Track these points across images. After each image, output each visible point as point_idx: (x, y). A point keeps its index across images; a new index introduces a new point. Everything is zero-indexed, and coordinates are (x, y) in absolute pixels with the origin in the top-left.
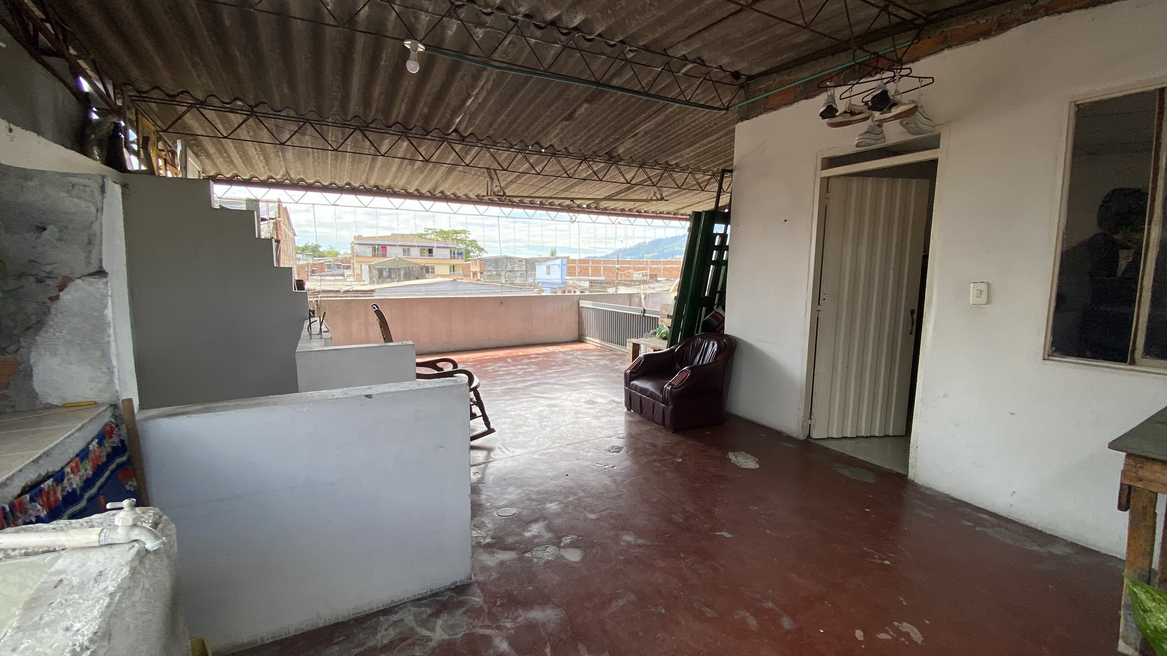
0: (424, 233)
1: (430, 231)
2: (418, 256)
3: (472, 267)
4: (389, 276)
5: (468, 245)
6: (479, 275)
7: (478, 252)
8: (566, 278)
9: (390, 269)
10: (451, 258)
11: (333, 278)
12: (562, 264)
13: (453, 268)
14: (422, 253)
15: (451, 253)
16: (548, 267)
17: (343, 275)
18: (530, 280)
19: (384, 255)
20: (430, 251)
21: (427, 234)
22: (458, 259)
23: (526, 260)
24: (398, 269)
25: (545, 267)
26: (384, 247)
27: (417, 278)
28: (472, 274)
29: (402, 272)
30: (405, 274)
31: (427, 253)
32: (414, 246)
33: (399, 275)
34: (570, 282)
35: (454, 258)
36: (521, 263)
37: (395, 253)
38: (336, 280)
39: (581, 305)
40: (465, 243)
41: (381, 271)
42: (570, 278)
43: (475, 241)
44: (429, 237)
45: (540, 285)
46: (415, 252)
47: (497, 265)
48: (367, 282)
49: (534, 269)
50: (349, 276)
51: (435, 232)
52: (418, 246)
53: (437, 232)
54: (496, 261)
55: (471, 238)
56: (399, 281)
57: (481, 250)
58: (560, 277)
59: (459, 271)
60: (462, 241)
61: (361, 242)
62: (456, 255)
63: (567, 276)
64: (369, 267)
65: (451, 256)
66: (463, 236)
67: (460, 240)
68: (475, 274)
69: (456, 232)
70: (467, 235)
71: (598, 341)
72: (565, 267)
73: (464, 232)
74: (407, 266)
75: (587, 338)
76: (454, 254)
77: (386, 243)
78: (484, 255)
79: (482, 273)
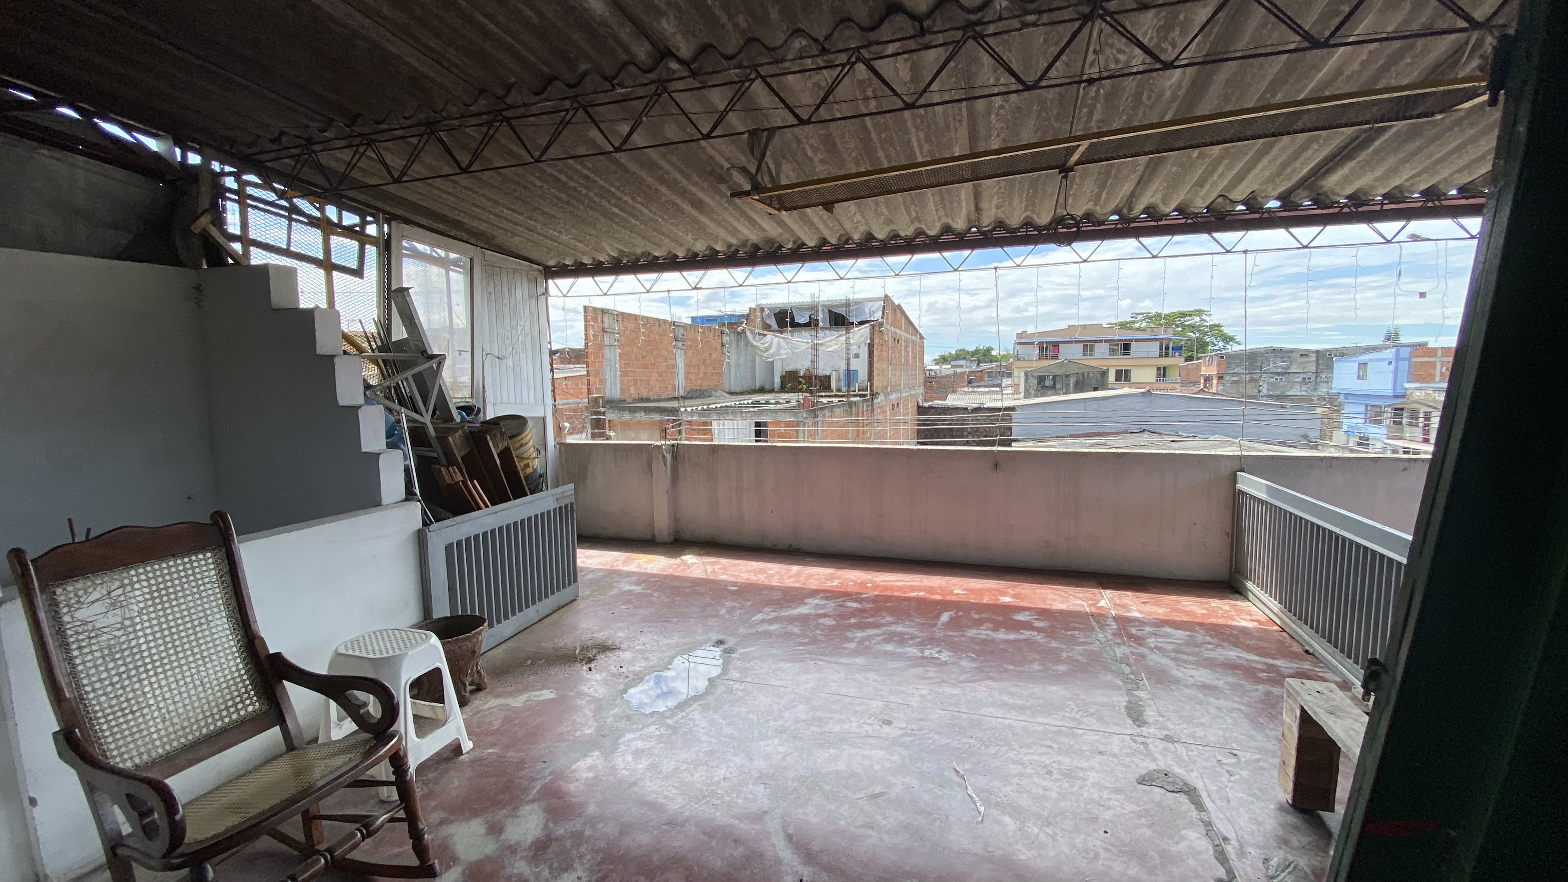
0: (1129, 320)
1: (1140, 317)
2: (1106, 355)
3: (1203, 368)
4: (1053, 387)
5: (1205, 334)
6: (1215, 381)
7: (1221, 344)
8: (1407, 385)
9: (1054, 377)
10: (1161, 356)
11: (987, 390)
12: (1398, 358)
13: (1162, 372)
14: (1112, 352)
15: (1161, 349)
16: (1363, 365)
17: (999, 385)
18: (1323, 390)
19: (1055, 357)
20: (1126, 347)
21: (1134, 322)
22: (1174, 356)
23: (1317, 352)
24: (1067, 376)
25: (1356, 365)
26: (1056, 345)
27: (1096, 389)
28: (1202, 381)
29: (1072, 380)
30: (1077, 383)
31: (1120, 348)
32: (1101, 341)
33: (1068, 385)
34: (1418, 393)
35: (1167, 355)
36: (1306, 359)
37: (1069, 353)
38: (990, 392)
39: (1239, 486)
40: (1199, 331)
41: (1041, 379)
42: (1417, 385)
43: (1218, 326)
44: (1137, 325)
45: (1342, 398)
46: (1101, 350)
47: (1251, 364)
48: (1022, 395)
49: (1330, 368)
50: (1008, 386)
51: (1149, 317)
52: (1106, 341)
53: (1150, 318)
54: (1253, 358)
55: (1210, 321)
56: (1066, 393)
57: (1228, 339)
58: (1390, 386)
59: (1174, 375)
60: (1193, 328)
61: (1023, 340)
62: (1170, 351)
63: (1409, 382)
64: (1026, 374)
65: (1161, 353)
66: (1197, 319)
67: (1188, 326)
68: (1208, 379)
69: (1183, 315)
70: (1204, 317)
71: (1275, 605)
72: (1404, 365)
73: (1200, 312)
74: (1080, 371)
75: (1249, 584)
76: (1167, 348)
77: (1059, 339)
78: (1234, 348)
79: (1220, 378)
